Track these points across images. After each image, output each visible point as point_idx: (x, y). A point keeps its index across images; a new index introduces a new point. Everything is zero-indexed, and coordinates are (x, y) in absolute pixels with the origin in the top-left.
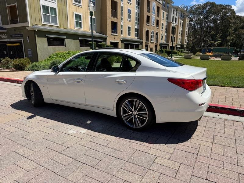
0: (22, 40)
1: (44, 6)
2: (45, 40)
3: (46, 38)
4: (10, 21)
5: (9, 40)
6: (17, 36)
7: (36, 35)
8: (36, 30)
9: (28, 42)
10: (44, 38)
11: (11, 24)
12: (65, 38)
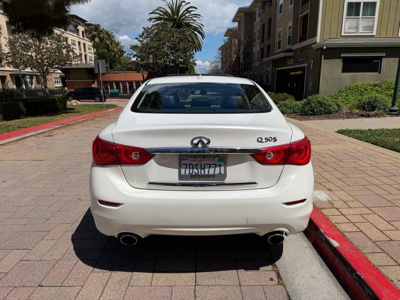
0: (306, 65)
1: (350, 4)
2: (339, 63)
3: (341, 60)
4: (300, 38)
5: (293, 67)
6: (302, 59)
7: (323, 56)
8: (325, 48)
9: (312, 68)
10: (337, 60)
11: (300, 42)
12: (382, 57)
